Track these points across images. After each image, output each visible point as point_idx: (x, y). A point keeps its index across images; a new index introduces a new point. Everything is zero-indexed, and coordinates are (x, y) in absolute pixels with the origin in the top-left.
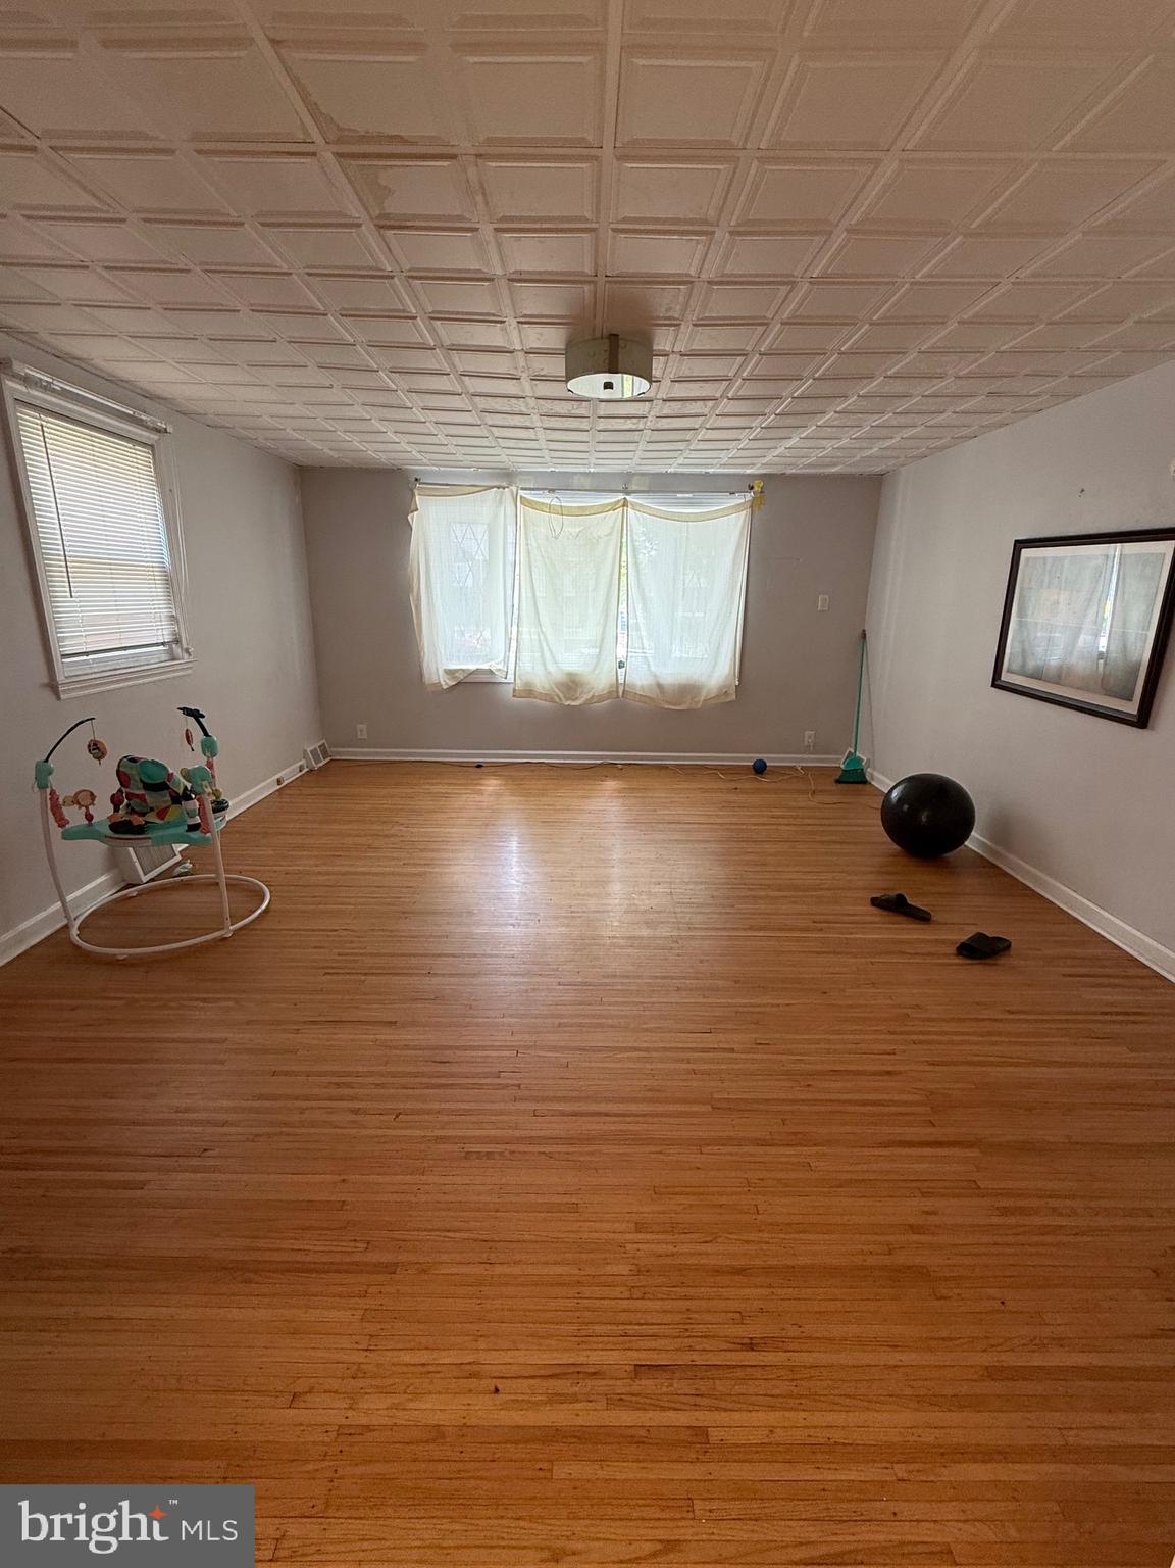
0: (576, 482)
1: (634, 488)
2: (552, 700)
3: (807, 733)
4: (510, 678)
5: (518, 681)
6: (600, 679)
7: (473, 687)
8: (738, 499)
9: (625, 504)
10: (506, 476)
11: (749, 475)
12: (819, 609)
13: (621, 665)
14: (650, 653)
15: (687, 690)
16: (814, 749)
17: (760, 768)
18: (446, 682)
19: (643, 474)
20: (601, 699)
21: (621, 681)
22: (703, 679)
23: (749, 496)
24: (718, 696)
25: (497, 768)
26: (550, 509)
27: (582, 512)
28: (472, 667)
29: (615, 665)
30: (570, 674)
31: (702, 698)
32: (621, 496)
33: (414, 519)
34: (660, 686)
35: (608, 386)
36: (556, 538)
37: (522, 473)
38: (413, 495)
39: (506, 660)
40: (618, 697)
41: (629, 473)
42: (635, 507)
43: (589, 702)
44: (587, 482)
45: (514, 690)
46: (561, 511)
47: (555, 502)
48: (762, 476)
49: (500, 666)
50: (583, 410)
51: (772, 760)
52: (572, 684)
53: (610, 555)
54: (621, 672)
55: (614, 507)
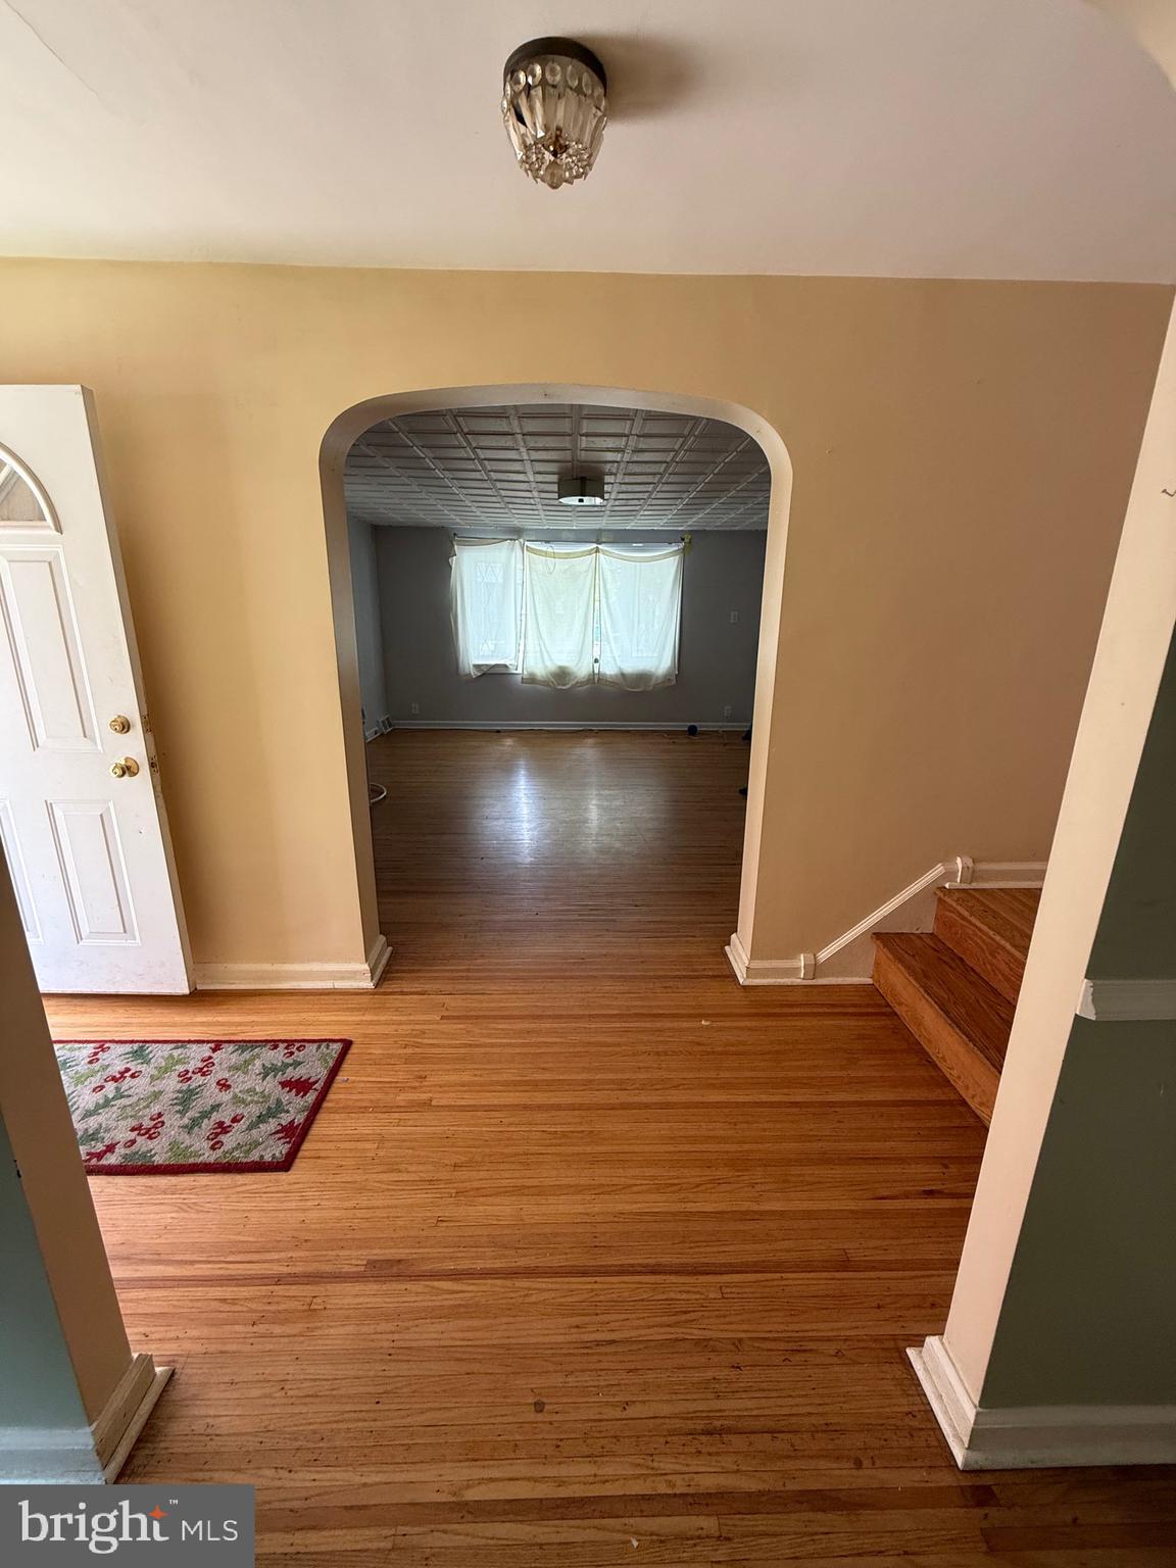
0: (564, 535)
1: (604, 540)
2: (548, 685)
3: (726, 708)
4: (519, 671)
5: (525, 672)
6: (582, 669)
7: (494, 676)
8: (674, 548)
9: (597, 550)
10: (516, 533)
11: (682, 531)
12: (732, 621)
13: (596, 661)
14: (616, 654)
15: (642, 678)
16: (730, 719)
17: (692, 731)
18: (474, 673)
19: (609, 530)
20: (581, 684)
21: (596, 671)
22: (653, 670)
23: (682, 545)
24: (663, 682)
25: (510, 733)
26: (546, 554)
27: (568, 556)
28: (493, 662)
29: (592, 661)
30: (561, 668)
31: (652, 684)
32: (595, 545)
33: (454, 561)
34: (623, 675)
35: (581, 501)
36: (551, 573)
37: (527, 530)
38: (453, 546)
39: (516, 658)
40: (594, 683)
41: (600, 530)
42: (604, 552)
43: (574, 686)
44: (571, 536)
45: (522, 678)
46: (554, 556)
47: (550, 550)
48: (691, 532)
49: (513, 662)
50: (569, 509)
51: (701, 726)
52: (562, 674)
53: (588, 585)
54: (596, 665)
55: (590, 553)
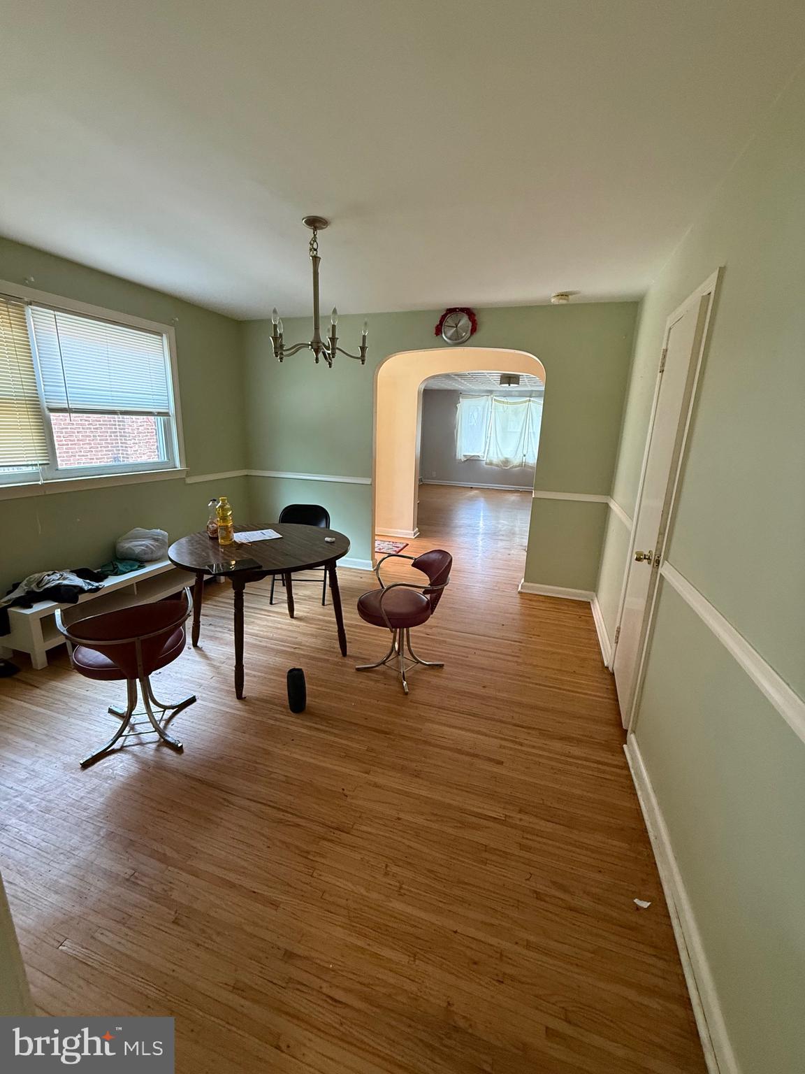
0: (513, 393)
1: (533, 395)
2: (499, 467)
4: (485, 459)
5: (488, 460)
6: (517, 459)
7: (472, 461)
9: (530, 401)
10: (490, 392)
13: (525, 456)
18: (463, 459)
20: (516, 467)
21: (524, 461)
25: (477, 489)
26: (504, 403)
27: (515, 403)
28: (473, 455)
29: (522, 455)
30: (506, 458)
32: (528, 398)
33: (458, 405)
36: (505, 412)
37: (495, 391)
38: (459, 399)
39: (484, 453)
40: (523, 466)
42: (533, 402)
43: (513, 467)
44: (517, 394)
45: (486, 463)
46: (508, 403)
47: (506, 401)
49: (482, 455)
52: (506, 462)
53: (523, 419)
54: (524, 458)
55: (525, 402)
